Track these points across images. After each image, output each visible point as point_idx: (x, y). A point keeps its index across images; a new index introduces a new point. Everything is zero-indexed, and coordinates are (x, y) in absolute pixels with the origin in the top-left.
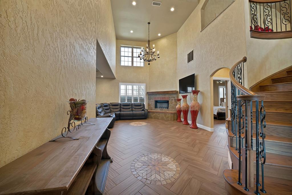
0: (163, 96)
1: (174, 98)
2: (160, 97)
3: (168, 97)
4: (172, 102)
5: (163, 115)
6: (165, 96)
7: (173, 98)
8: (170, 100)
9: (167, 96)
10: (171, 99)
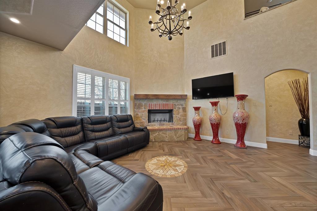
0: (164, 103)
1: (182, 105)
2: (159, 104)
3: (173, 104)
4: (179, 112)
5: (173, 133)
6: (168, 103)
7: (180, 106)
8: (175, 108)
9: (171, 102)
10: (178, 107)
